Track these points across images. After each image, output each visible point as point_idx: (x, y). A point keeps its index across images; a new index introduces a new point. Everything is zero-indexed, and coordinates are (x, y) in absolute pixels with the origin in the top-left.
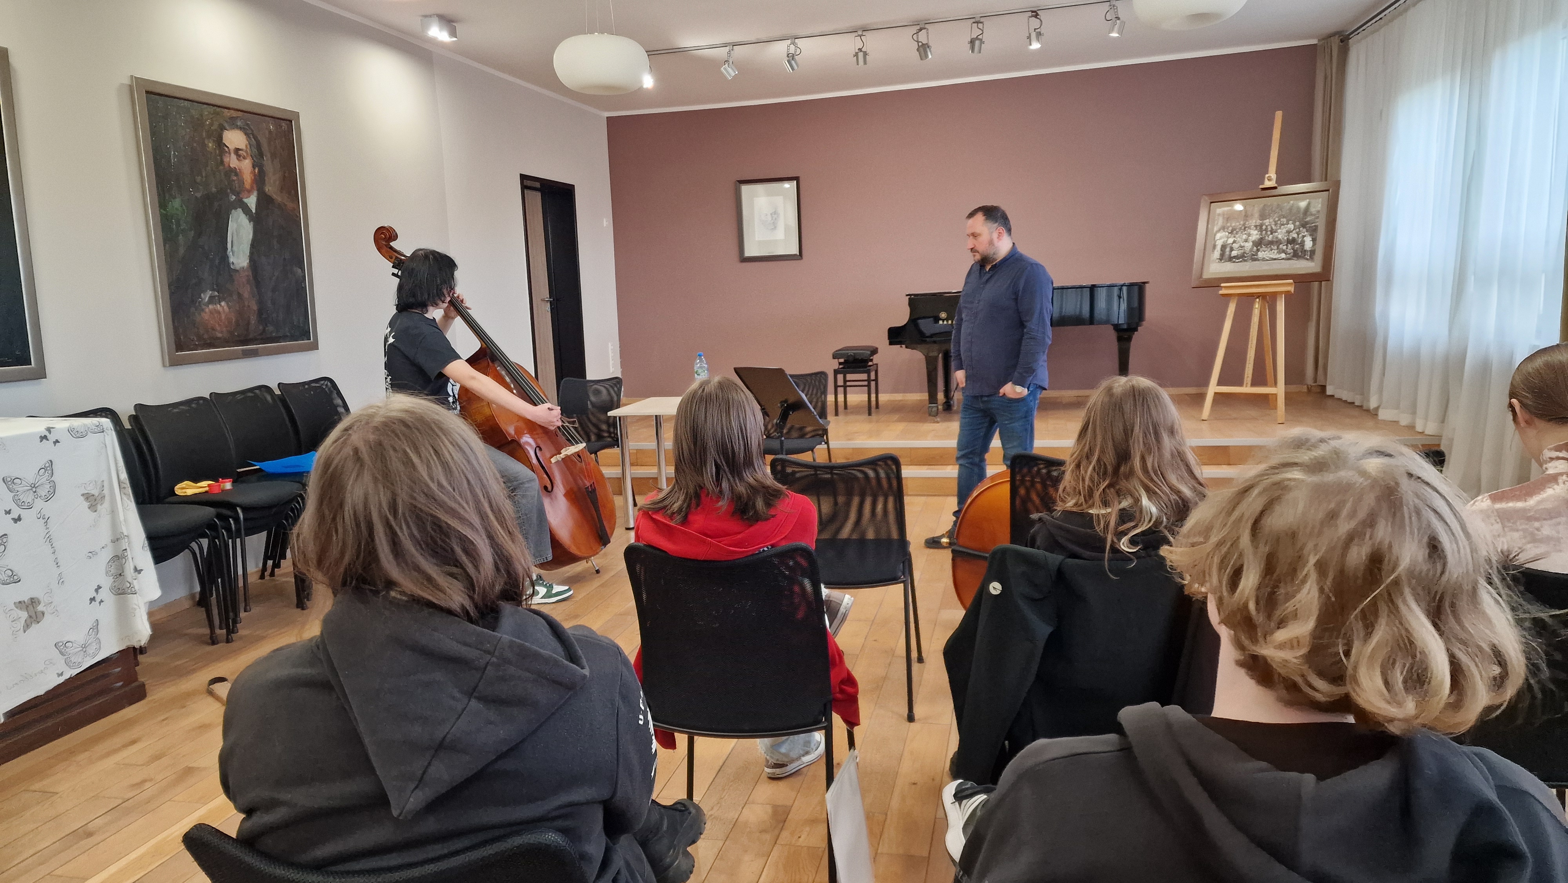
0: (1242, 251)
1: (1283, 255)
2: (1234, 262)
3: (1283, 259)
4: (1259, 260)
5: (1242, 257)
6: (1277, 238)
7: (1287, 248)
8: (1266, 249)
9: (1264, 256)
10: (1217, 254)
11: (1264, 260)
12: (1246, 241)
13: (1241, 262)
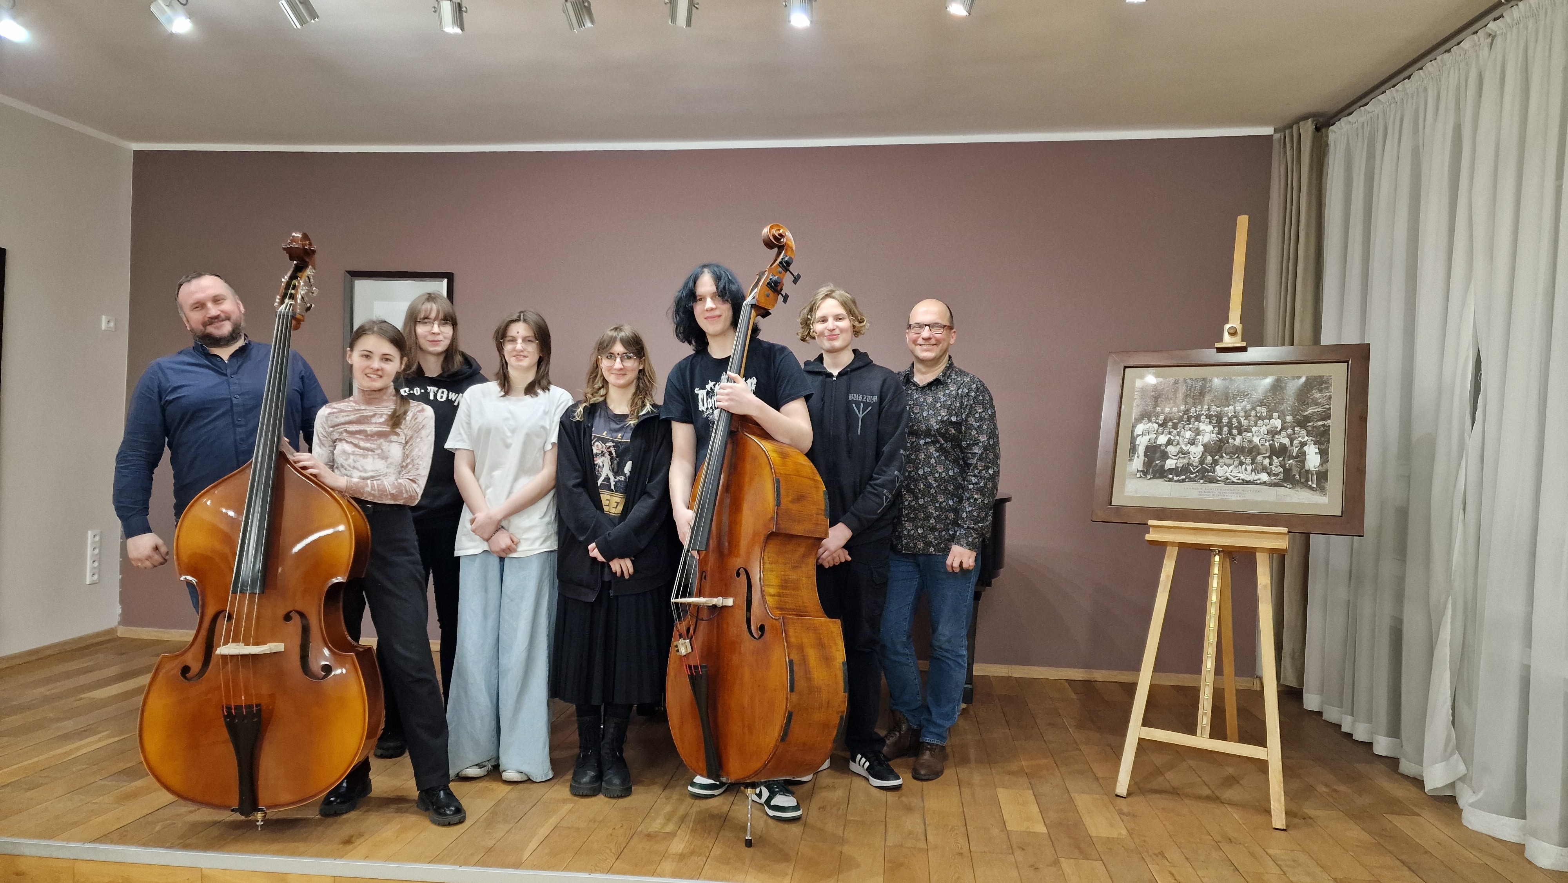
0: (1186, 461)
1: (1264, 477)
2: (1171, 480)
3: (1264, 483)
4: (1217, 481)
5: (1184, 473)
6: (1251, 441)
7: (1271, 464)
8: (1231, 462)
9: (1228, 475)
10: (1138, 463)
11: (1226, 481)
12: (1192, 443)
13: (1184, 480)
